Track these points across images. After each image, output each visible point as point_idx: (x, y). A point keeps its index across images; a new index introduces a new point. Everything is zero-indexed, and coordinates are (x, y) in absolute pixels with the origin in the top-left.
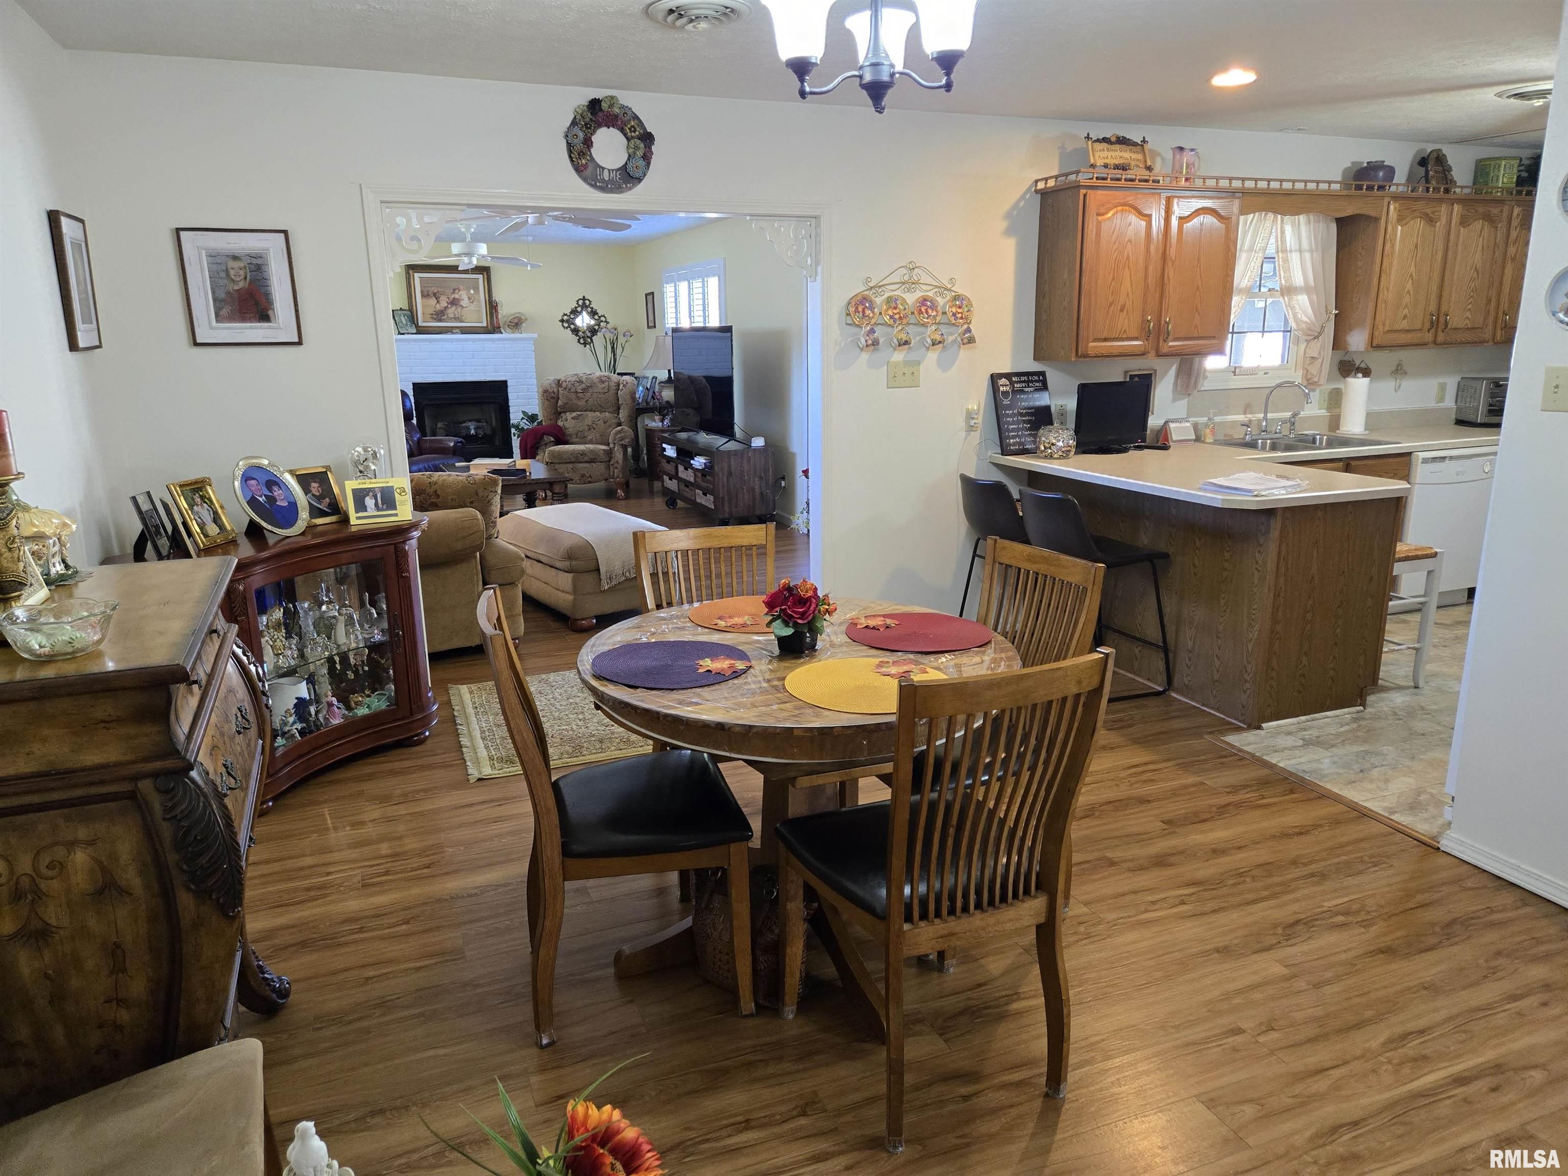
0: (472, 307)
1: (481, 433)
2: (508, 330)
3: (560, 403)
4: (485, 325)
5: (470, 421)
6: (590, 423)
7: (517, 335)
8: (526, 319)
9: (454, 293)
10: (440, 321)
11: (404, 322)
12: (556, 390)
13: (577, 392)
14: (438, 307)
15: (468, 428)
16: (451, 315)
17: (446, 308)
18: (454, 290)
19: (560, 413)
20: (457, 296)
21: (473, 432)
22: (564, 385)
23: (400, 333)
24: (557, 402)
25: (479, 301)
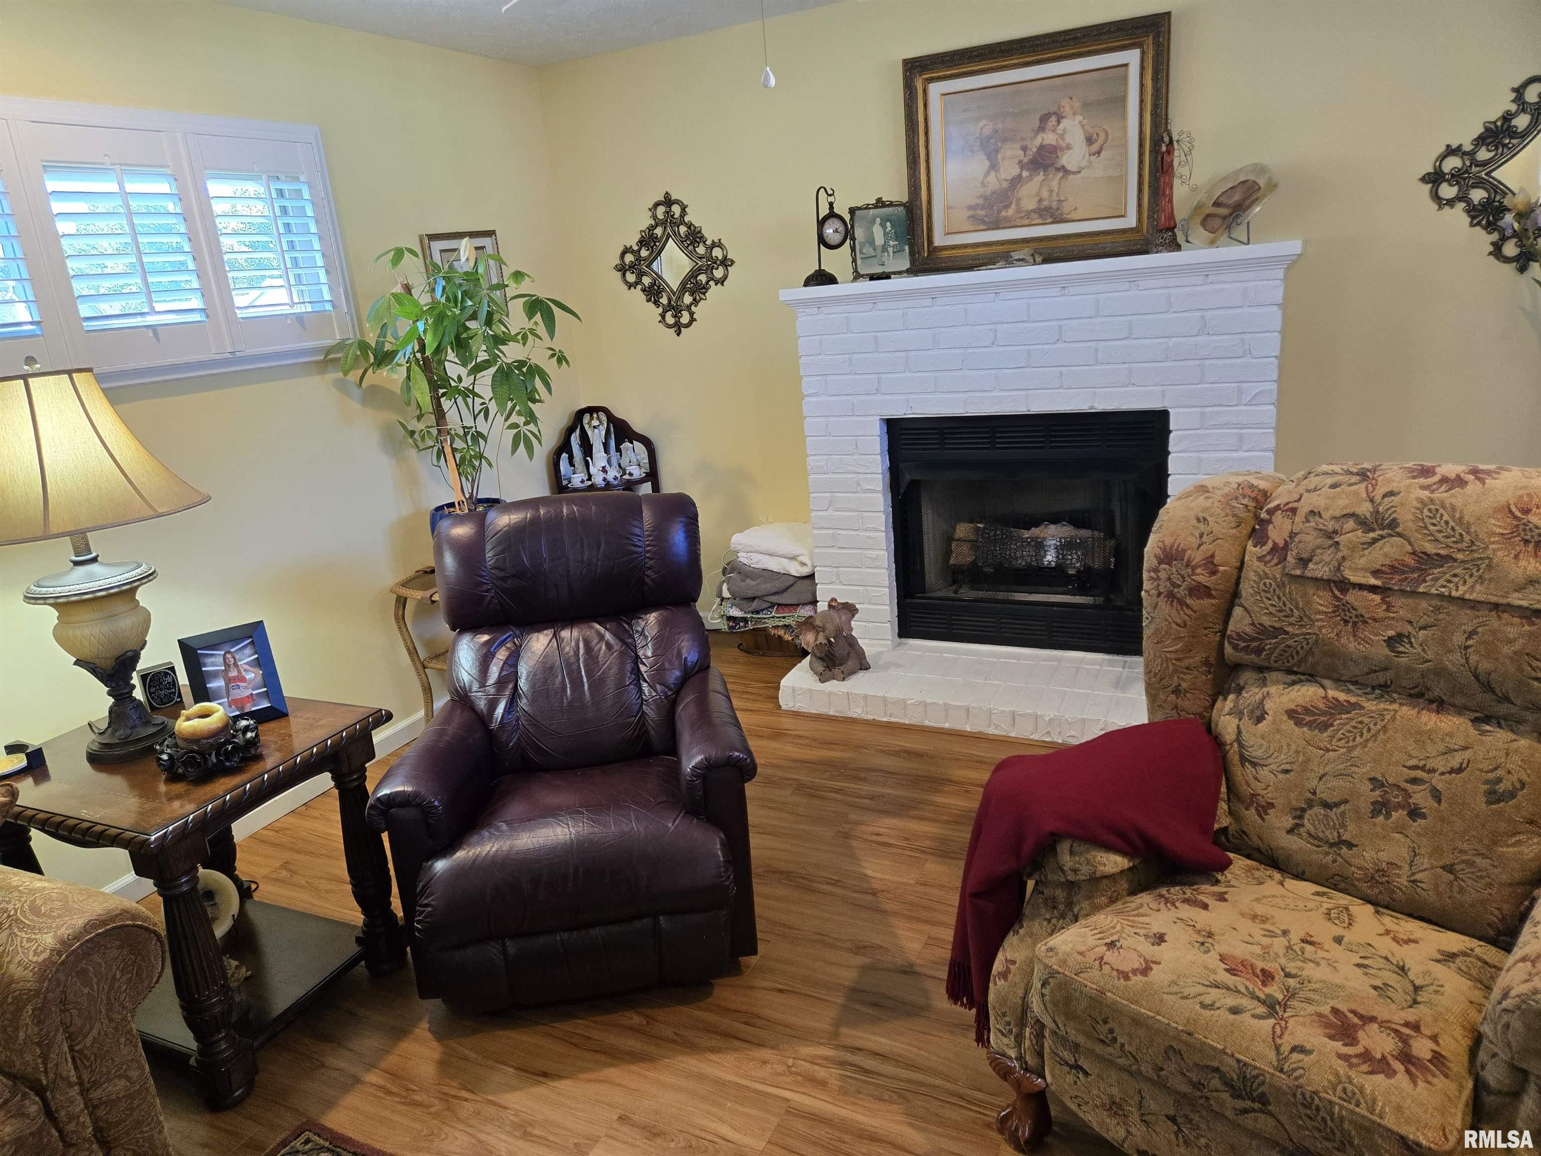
0: (1100, 168)
1: (1075, 563)
2: (1199, 234)
3: (1239, 621)
4: (1131, 221)
5: (1055, 520)
6: (1396, 774)
7: (1229, 252)
8: (1273, 186)
9: (1042, 129)
10: (996, 225)
11: (879, 240)
12: (1225, 555)
13: (1344, 585)
14: (994, 183)
15: (1039, 546)
16: (1030, 204)
17: (1016, 181)
18: (1044, 119)
19: (1238, 667)
20: (1049, 138)
21: (1050, 558)
22: (1278, 532)
23: (857, 276)
24: (1228, 615)
25: (1124, 146)
